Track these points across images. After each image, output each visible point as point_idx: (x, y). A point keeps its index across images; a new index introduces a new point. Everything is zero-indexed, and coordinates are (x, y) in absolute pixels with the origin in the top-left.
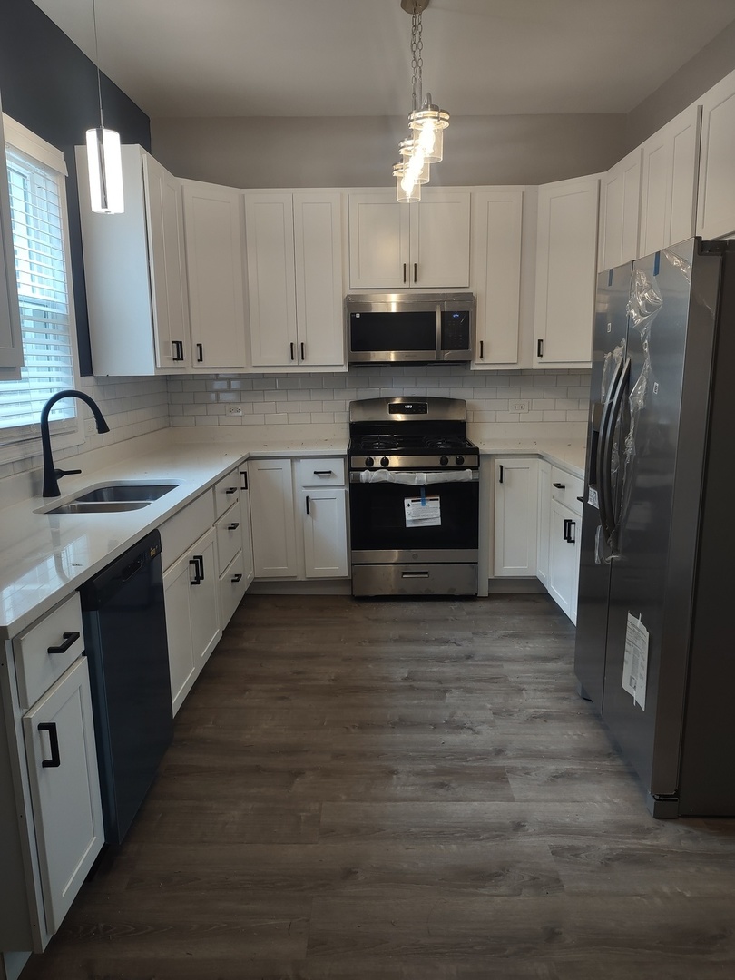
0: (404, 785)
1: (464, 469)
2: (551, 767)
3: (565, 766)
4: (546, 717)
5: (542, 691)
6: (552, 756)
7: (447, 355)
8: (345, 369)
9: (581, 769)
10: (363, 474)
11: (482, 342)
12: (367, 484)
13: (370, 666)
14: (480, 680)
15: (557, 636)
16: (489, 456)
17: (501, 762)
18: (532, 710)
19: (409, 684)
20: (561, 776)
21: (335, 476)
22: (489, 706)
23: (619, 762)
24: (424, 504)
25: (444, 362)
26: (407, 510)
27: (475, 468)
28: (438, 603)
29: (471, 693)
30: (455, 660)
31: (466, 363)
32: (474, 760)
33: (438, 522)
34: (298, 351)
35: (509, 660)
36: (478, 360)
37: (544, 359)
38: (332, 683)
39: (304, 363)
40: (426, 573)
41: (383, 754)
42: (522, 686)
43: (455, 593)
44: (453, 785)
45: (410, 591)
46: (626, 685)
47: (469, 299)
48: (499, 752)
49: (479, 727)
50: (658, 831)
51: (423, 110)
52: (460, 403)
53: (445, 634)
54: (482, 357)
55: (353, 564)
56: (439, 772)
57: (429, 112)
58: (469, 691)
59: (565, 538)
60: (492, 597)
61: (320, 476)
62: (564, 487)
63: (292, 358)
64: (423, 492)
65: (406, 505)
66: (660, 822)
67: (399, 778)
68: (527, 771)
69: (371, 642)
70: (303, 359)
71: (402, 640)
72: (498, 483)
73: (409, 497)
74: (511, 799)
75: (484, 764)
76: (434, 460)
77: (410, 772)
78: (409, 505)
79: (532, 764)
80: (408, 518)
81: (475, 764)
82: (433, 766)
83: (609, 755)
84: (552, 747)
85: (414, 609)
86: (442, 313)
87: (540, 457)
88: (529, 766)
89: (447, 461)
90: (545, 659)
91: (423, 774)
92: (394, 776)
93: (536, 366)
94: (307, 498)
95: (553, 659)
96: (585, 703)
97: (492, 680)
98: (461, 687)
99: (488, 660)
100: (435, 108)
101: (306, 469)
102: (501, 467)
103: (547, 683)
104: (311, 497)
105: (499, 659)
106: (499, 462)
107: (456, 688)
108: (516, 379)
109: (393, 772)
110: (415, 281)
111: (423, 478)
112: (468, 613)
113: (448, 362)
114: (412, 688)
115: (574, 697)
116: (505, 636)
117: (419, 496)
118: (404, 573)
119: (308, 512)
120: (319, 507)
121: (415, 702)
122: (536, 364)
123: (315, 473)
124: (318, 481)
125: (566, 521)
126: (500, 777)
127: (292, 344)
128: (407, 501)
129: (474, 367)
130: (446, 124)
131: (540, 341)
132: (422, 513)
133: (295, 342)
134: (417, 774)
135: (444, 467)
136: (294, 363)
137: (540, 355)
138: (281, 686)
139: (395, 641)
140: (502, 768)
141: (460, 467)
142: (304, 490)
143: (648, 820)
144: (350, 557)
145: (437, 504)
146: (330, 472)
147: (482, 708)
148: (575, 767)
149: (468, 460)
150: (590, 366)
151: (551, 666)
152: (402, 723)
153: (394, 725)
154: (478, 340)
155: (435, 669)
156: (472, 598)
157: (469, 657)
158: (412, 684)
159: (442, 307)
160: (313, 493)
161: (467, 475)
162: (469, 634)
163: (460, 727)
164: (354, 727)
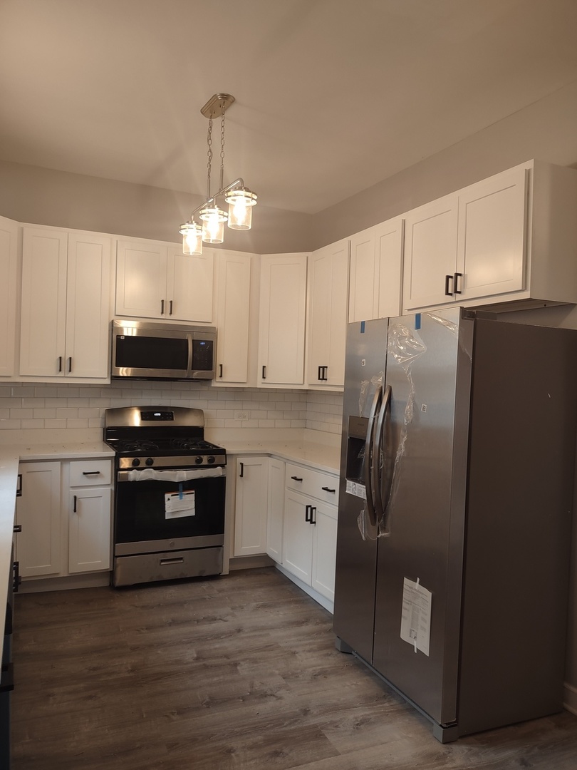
0: (246, 761)
1: (215, 466)
2: (351, 716)
3: (361, 713)
4: (324, 673)
5: (309, 651)
6: (347, 707)
7: (196, 374)
8: (108, 382)
9: (372, 714)
10: (131, 473)
11: (221, 365)
12: (134, 482)
13: (159, 652)
14: (258, 650)
15: (297, 602)
16: (232, 455)
17: (312, 721)
18: (311, 670)
19: (201, 663)
20: (362, 723)
21: (102, 476)
22: (277, 672)
23: (394, 702)
24: (181, 498)
25: (192, 379)
26: (167, 503)
27: (223, 466)
28: (190, 585)
29: (256, 662)
30: (230, 634)
31: (209, 380)
32: (290, 724)
33: (192, 513)
34: (65, 364)
35: (272, 628)
36: (218, 379)
37: (266, 381)
38: (132, 674)
39: (70, 375)
40: (181, 559)
41: (212, 735)
42: (293, 650)
43: (205, 574)
44: (286, 751)
45: (166, 577)
46: (405, 635)
47: (213, 331)
48: (306, 712)
49: (279, 692)
50: (451, 754)
51: (238, 190)
52: (200, 412)
53: (209, 612)
54: (221, 376)
55: (114, 557)
56: (269, 741)
57: (243, 193)
58: (255, 661)
59: (307, 520)
60: (233, 574)
61: (88, 477)
62: (301, 480)
63: (60, 371)
64: (181, 487)
65: (166, 499)
66: (447, 745)
67: (237, 756)
68: (335, 725)
69: (149, 628)
70: (70, 371)
71: (174, 623)
72: (238, 478)
73: (169, 492)
74: (336, 754)
75: (300, 726)
76: (191, 460)
77: (244, 747)
78: (169, 499)
79: (336, 717)
80: (168, 510)
81: (293, 727)
82: (260, 738)
83: (384, 697)
84: (342, 699)
85: (172, 593)
86: (193, 340)
87: (269, 455)
88: (333, 719)
89: (201, 460)
90: (299, 623)
91: (255, 747)
92: (233, 755)
93: (260, 385)
94: (75, 497)
95: (303, 622)
96: (345, 657)
97: (267, 648)
98: (247, 659)
99: (256, 630)
100: (247, 190)
101: (75, 470)
102: (242, 464)
103: (310, 644)
104: (78, 497)
105: (263, 628)
106: (240, 460)
107: (243, 660)
108: (240, 394)
109: (230, 751)
110: (171, 313)
111: (184, 475)
112: (220, 591)
113: (196, 379)
114: (206, 667)
115: (335, 652)
116: (258, 608)
117: (177, 491)
118: (162, 561)
119: (75, 511)
120: (85, 505)
121: (215, 679)
122: (260, 384)
123: (85, 474)
124: (86, 481)
125: (307, 507)
126: (317, 734)
127: (60, 358)
128: (167, 496)
129: (214, 384)
130: (254, 203)
131: (264, 367)
132: (180, 506)
133: (63, 357)
134: (251, 748)
135: (198, 466)
136: (61, 374)
137: (264, 377)
138: (82, 685)
139: (170, 624)
140: (315, 726)
141: (211, 465)
142: (71, 490)
143: (440, 748)
144: (113, 549)
145: (193, 497)
146: (98, 473)
147: (272, 675)
148: (367, 713)
149: (218, 459)
150: (342, 390)
151: (305, 628)
152: (213, 702)
153: (208, 705)
154: (219, 363)
155: (217, 646)
156: (216, 577)
157: (239, 631)
158: (204, 663)
159: (192, 337)
160: (79, 493)
161: (216, 472)
162: (228, 610)
163: (264, 696)
164: (173, 714)
